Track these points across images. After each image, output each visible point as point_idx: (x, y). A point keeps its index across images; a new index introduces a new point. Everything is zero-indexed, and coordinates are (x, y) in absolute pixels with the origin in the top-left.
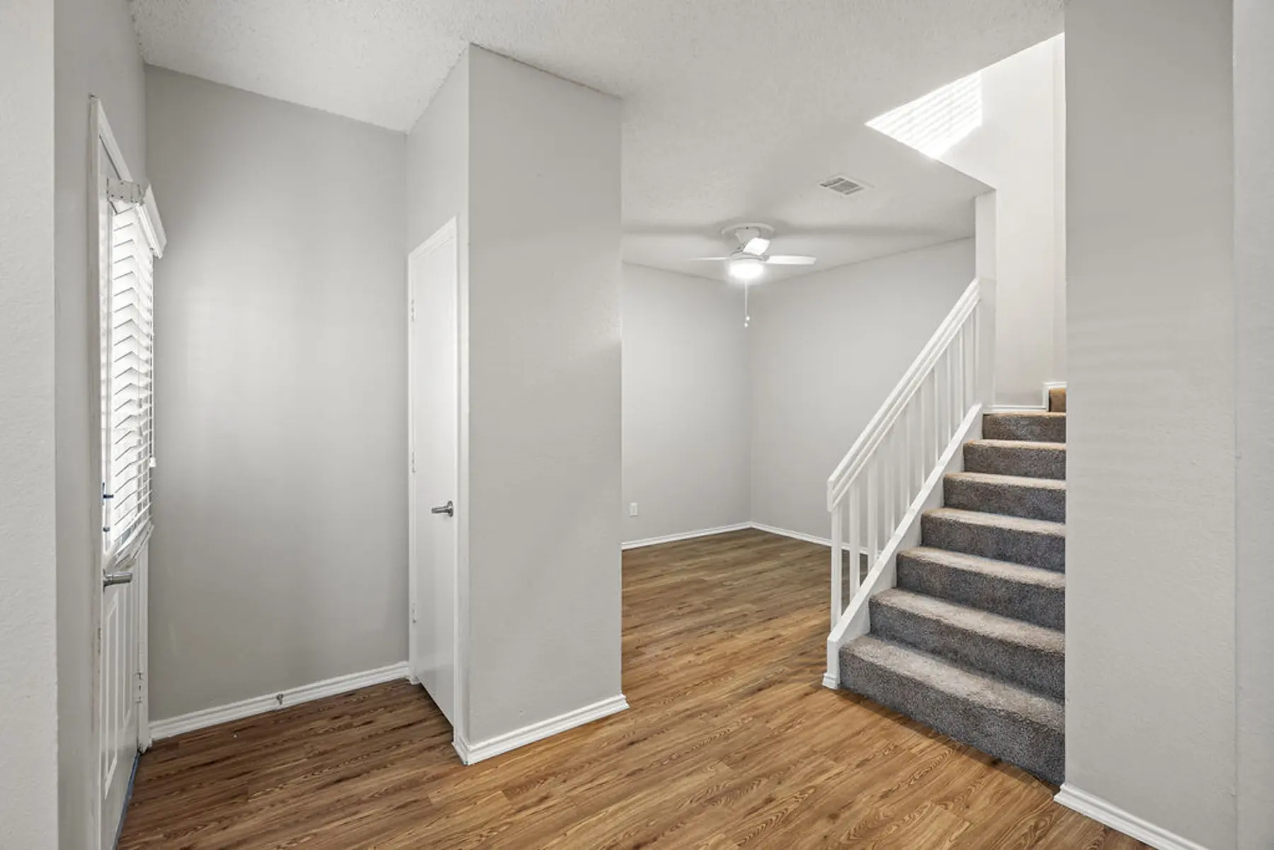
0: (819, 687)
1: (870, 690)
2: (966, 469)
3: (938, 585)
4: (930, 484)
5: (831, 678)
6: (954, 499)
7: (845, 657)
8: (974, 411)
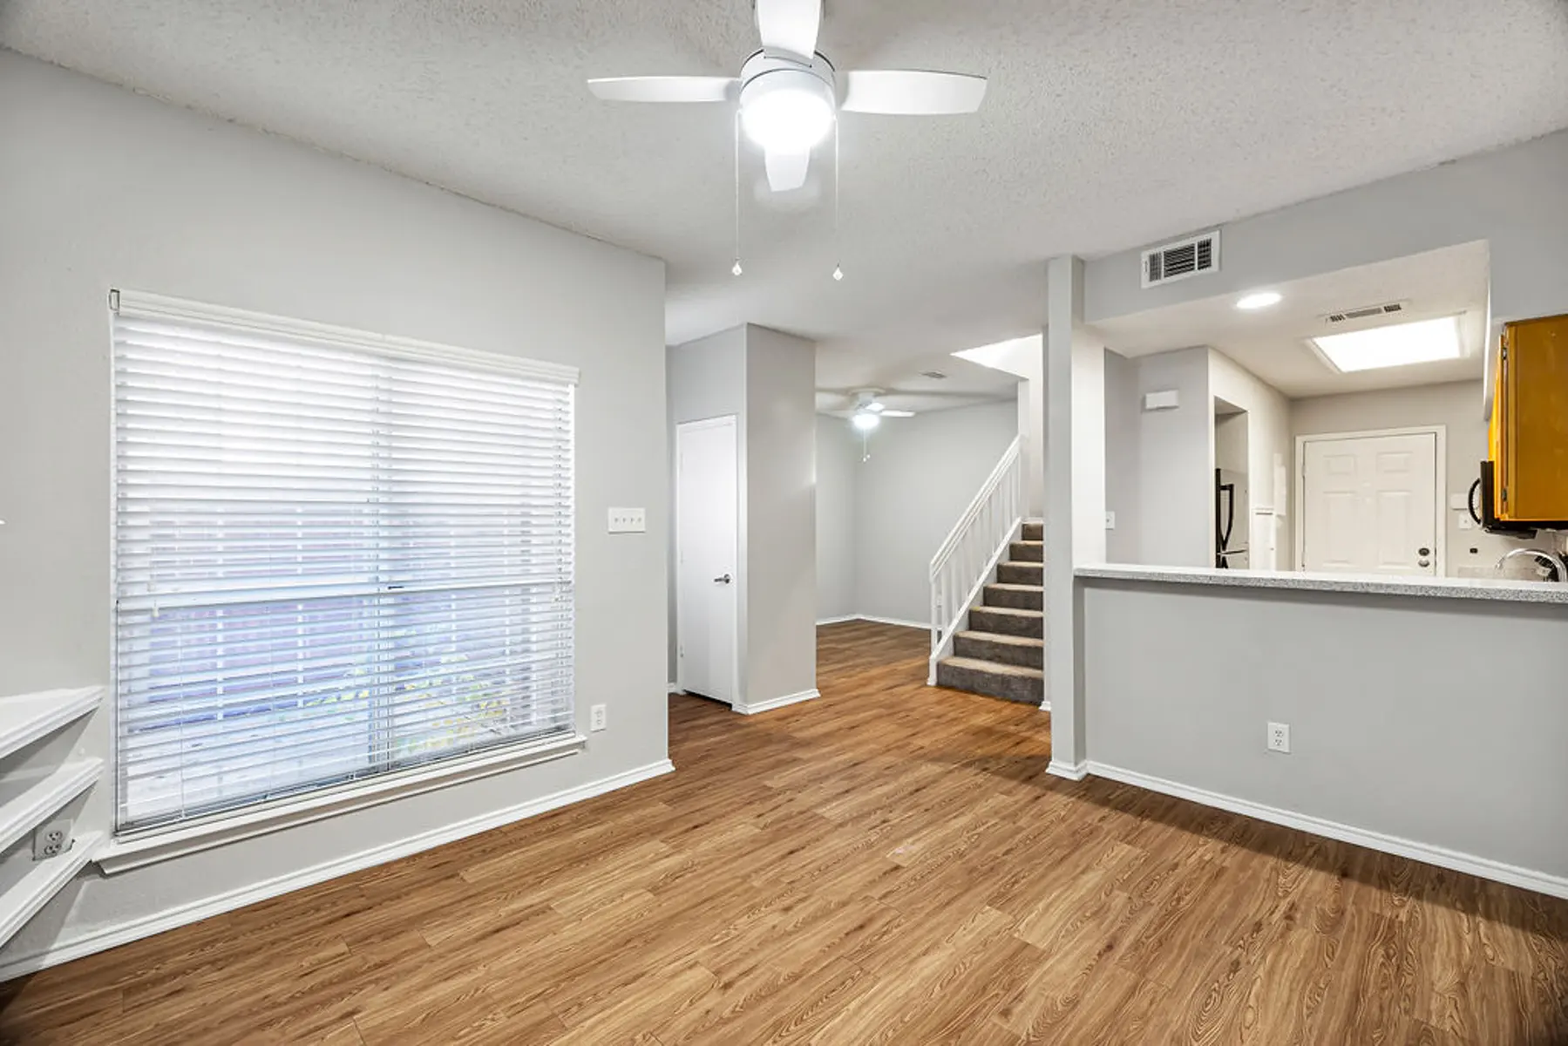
0: (926, 685)
1: (955, 682)
2: (1012, 559)
3: (991, 625)
4: (989, 568)
5: (932, 680)
6: (1004, 577)
7: (941, 667)
8: (1017, 522)
